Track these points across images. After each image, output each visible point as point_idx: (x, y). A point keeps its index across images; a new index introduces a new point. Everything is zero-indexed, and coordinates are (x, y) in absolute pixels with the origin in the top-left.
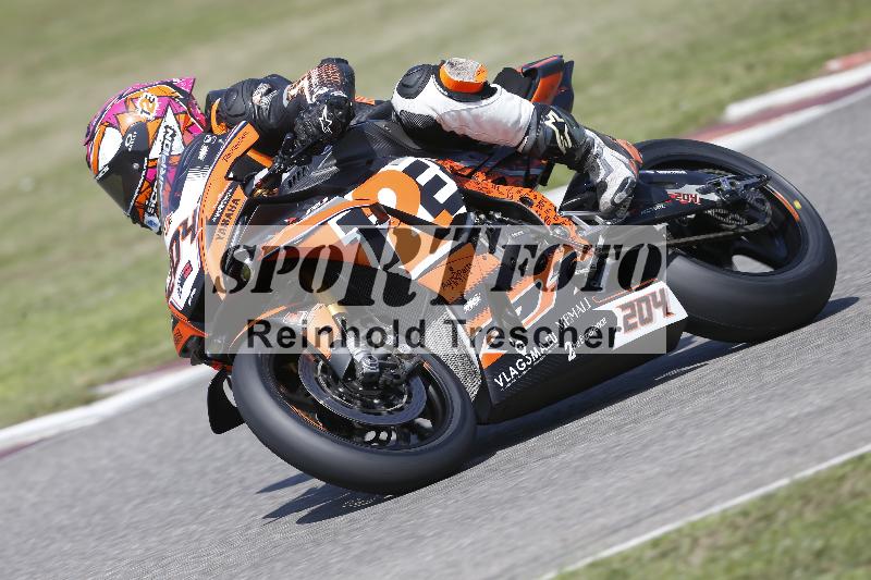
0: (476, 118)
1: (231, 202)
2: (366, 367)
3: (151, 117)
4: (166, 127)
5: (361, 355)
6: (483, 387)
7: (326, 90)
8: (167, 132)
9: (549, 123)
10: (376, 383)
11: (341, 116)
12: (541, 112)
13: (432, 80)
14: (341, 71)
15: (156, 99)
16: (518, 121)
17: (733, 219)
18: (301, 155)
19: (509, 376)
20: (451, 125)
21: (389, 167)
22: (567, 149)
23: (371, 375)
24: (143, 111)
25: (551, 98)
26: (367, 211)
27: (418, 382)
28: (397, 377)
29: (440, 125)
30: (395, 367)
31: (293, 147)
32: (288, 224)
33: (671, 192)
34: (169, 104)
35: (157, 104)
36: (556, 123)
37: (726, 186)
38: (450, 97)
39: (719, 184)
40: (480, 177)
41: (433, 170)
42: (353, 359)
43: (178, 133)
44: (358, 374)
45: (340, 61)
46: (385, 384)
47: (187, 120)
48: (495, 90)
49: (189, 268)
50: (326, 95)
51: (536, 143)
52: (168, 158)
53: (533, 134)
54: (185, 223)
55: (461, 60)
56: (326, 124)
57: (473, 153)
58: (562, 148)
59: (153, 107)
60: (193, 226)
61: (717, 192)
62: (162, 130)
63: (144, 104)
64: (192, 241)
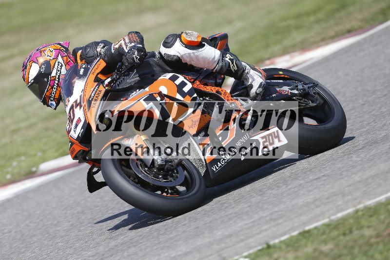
0: (197, 57)
1: (98, 92)
2: (159, 161)
3: (52, 58)
4: (59, 62)
6: (207, 171)
7: (133, 44)
8: (59, 65)
9: (227, 59)
11: (143, 55)
12: (223, 55)
13: (178, 40)
14: (138, 36)
15: (54, 51)
17: (304, 101)
18: (125, 72)
20: (186, 60)
21: (162, 77)
22: (235, 70)
23: (162, 165)
24: (48, 56)
26: (155, 95)
27: (180, 169)
28: (172, 166)
29: (181, 60)
30: (171, 162)
31: (122, 69)
32: (123, 100)
33: (278, 89)
34: (59, 53)
35: (54, 53)
36: (230, 59)
37: (300, 87)
38: (186, 47)
39: (297, 86)
40: (198, 83)
41: (181, 79)
43: (64, 65)
44: (155, 165)
45: (137, 33)
46: (168, 169)
47: (67, 59)
48: (204, 45)
49: (79, 120)
50: (134, 46)
51: (222, 68)
53: (220, 64)
54: (76, 101)
55: (190, 32)
57: (193, 73)
58: (233, 70)
60: (80, 102)
61: (297, 90)
62: (57, 63)
64: (80, 109)
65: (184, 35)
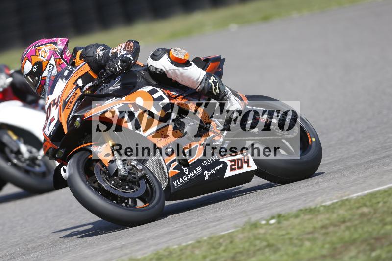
0: (182, 74)
1: (74, 94)
2: (123, 172)
3: (44, 59)
4: (51, 64)
5: (121, 167)
6: (168, 185)
7: (125, 53)
8: (50, 67)
9: (210, 81)
10: (126, 179)
11: (126, 66)
12: (208, 76)
13: (166, 56)
14: (135, 46)
15: (48, 51)
16: (198, 79)
18: (106, 79)
19: (180, 182)
22: (216, 93)
23: (124, 176)
24: (42, 56)
25: (214, 72)
27: (142, 182)
28: (135, 178)
29: (166, 75)
30: (134, 174)
31: (104, 75)
34: (53, 54)
35: (48, 54)
36: (213, 82)
41: (160, 93)
42: (117, 169)
43: (55, 66)
44: (118, 175)
46: (129, 180)
47: (60, 61)
48: (191, 64)
49: (53, 119)
51: (204, 88)
52: (50, 77)
54: (54, 101)
55: (179, 49)
56: (119, 68)
57: (178, 89)
58: (214, 92)
59: (46, 55)
60: (57, 102)
62: (48, 65)
63: (43, 53)
64: (56, 108)
65: (172, 51)
